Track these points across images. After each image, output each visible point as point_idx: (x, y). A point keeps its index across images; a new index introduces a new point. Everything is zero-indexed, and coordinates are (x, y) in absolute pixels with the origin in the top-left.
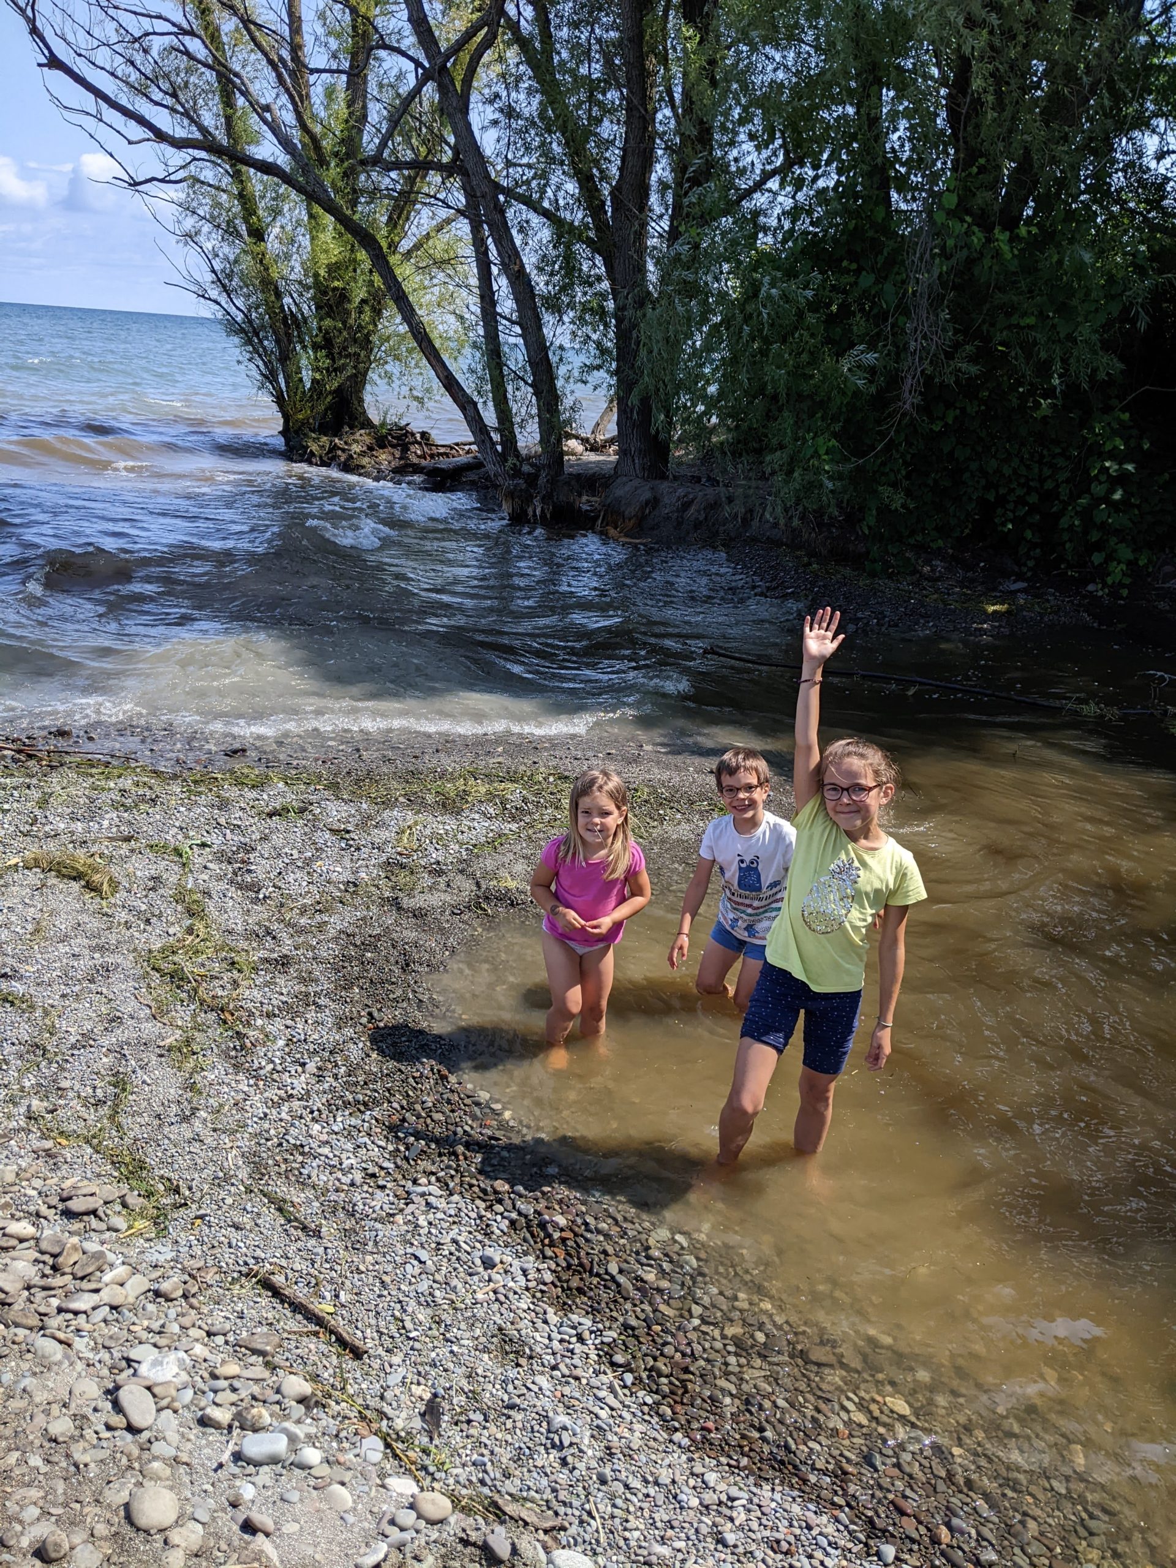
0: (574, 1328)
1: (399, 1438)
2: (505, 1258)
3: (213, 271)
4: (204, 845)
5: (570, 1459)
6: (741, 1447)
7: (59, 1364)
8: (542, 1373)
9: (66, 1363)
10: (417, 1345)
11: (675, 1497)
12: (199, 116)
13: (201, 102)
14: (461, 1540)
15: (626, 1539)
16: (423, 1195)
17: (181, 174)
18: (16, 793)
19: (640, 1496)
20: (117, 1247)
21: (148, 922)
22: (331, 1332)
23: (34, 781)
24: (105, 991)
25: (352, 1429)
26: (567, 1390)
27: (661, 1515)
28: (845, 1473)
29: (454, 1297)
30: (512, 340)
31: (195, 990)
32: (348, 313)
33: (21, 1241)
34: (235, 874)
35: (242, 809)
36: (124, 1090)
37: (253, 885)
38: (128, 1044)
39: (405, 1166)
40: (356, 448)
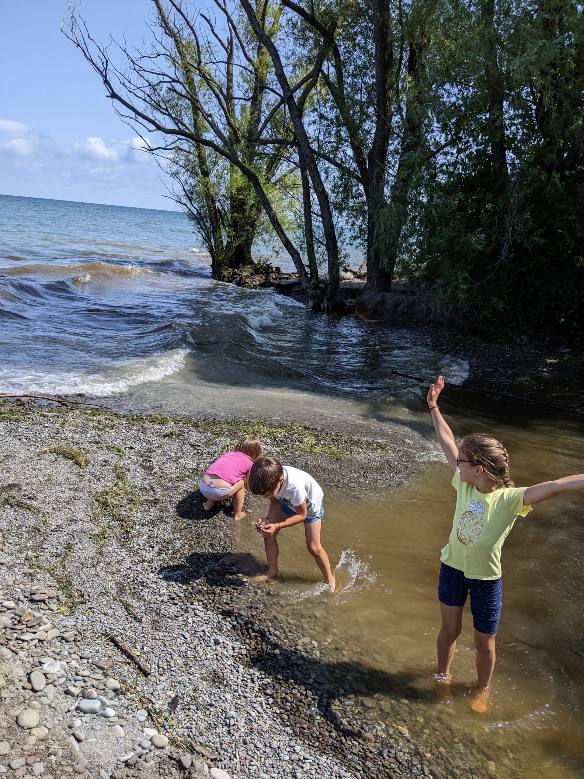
0: (251, 675)
1: (156, 712)
2: (225, 641)
3: (184, 190)
4: (131, 448)
5: (232, 731)
6: (318, 738)
7: (9, 659)
8: (230, 693)
9: (12, 660)
10: (174, 674)
11: (278, 755)
12: (182, 119)
13: (183, 113)
14: (169, 757)
15: (249, 769)
16: (194, 609)
17: (173, 146)
18: (52, 420)
19: (261, 751)
20: (51, 617)
21: (99, 480)
22: (136, 663)
23: (61, 415)
24: (72, 508)
25: (135, 705)
26: (239, 701)
27: (269, 761)
28: (367, 756)
29: (196, 655)
30: (317, 224)
31: (112, 511)
32: (245, 210)
33: (8, 609)
34: (143, 462)
35: (152, 433)
36: (70, 551)
37: (150, 467)
38: (77, 531)
39: (190, 596)
40: (245, 274)
